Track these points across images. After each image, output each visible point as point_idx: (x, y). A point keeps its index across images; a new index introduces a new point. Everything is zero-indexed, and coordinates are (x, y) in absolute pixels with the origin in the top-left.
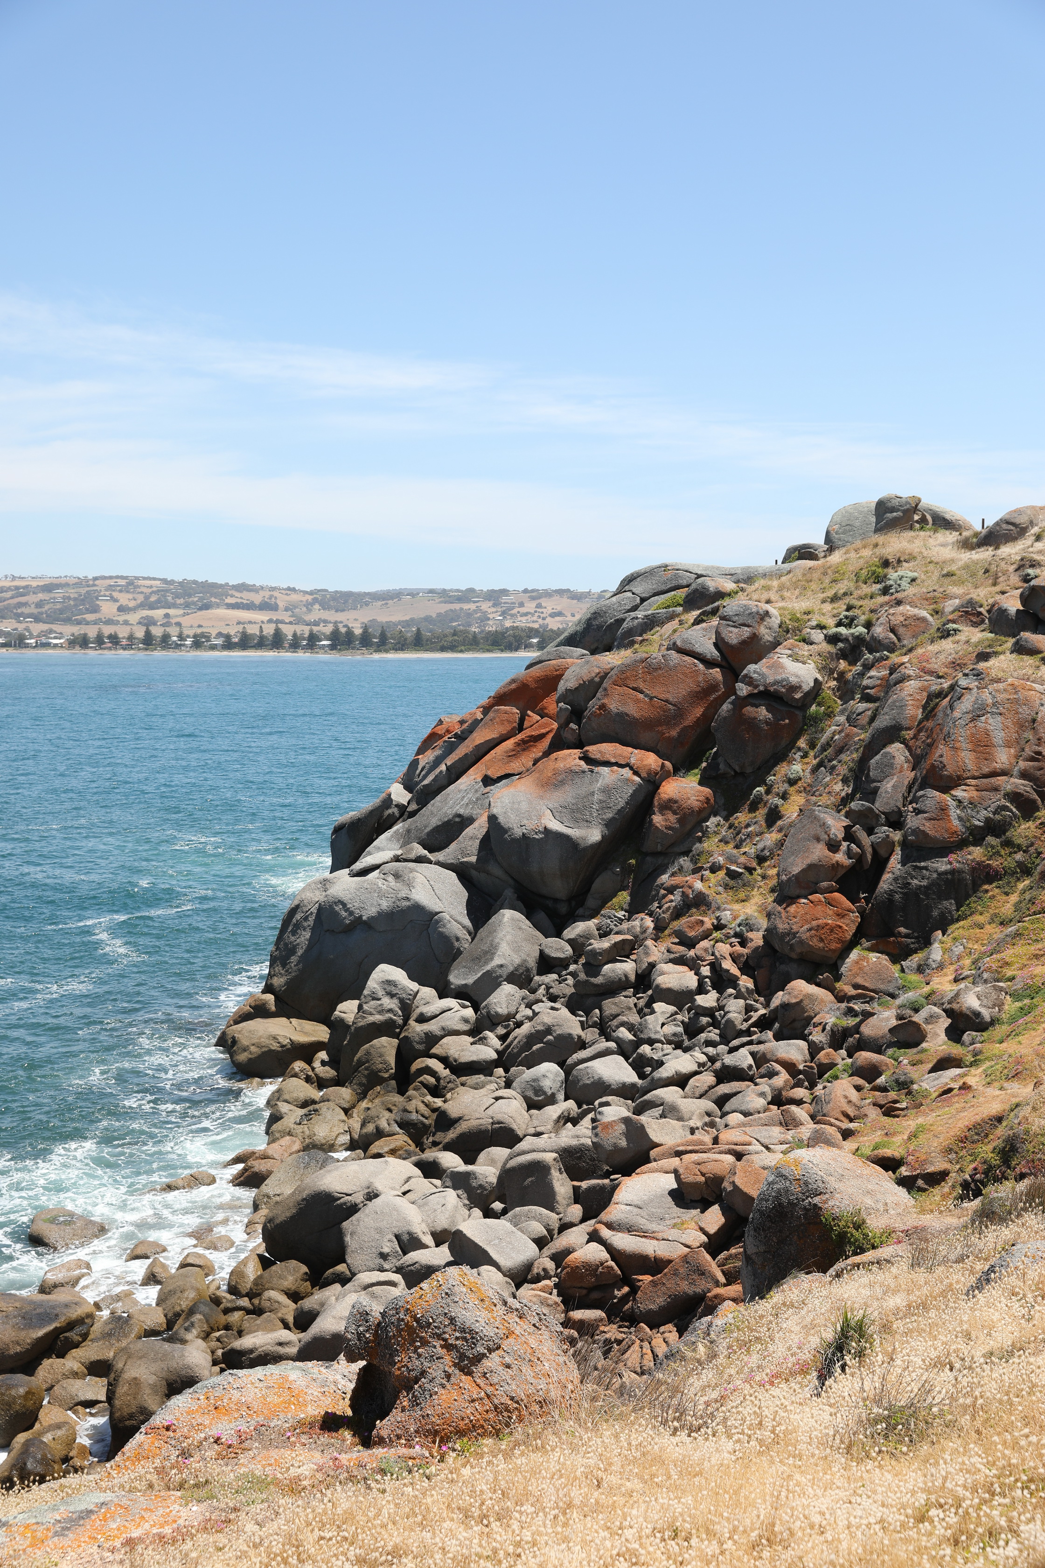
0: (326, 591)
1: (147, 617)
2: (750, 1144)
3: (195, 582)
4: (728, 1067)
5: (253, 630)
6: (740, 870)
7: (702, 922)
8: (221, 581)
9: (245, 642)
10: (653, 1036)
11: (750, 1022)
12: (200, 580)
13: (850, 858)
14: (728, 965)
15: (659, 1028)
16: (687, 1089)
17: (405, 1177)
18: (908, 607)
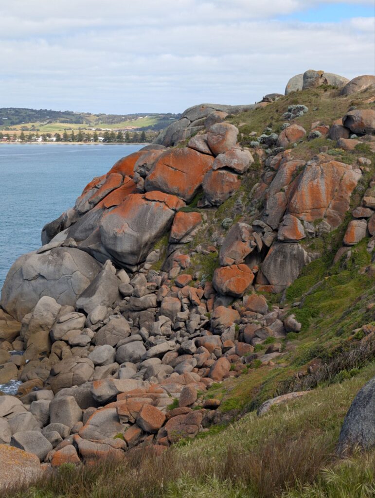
0: (105, 114)
1: (24, 127)
2: (162, 393)
3: (46, 110)
4: (182, 348)
5: (69, 133)
6: (208, 252)
7: (187, 277)
8: (57, 110)
9: (66, 138)
10: (156, 332)
11: (201, 325)
12: (48, 109)
13: (252, 248)
14: (194, 298)
15: (159, 328)
16: (163, 359)
17: (12, 406)
18: (296, 125)
